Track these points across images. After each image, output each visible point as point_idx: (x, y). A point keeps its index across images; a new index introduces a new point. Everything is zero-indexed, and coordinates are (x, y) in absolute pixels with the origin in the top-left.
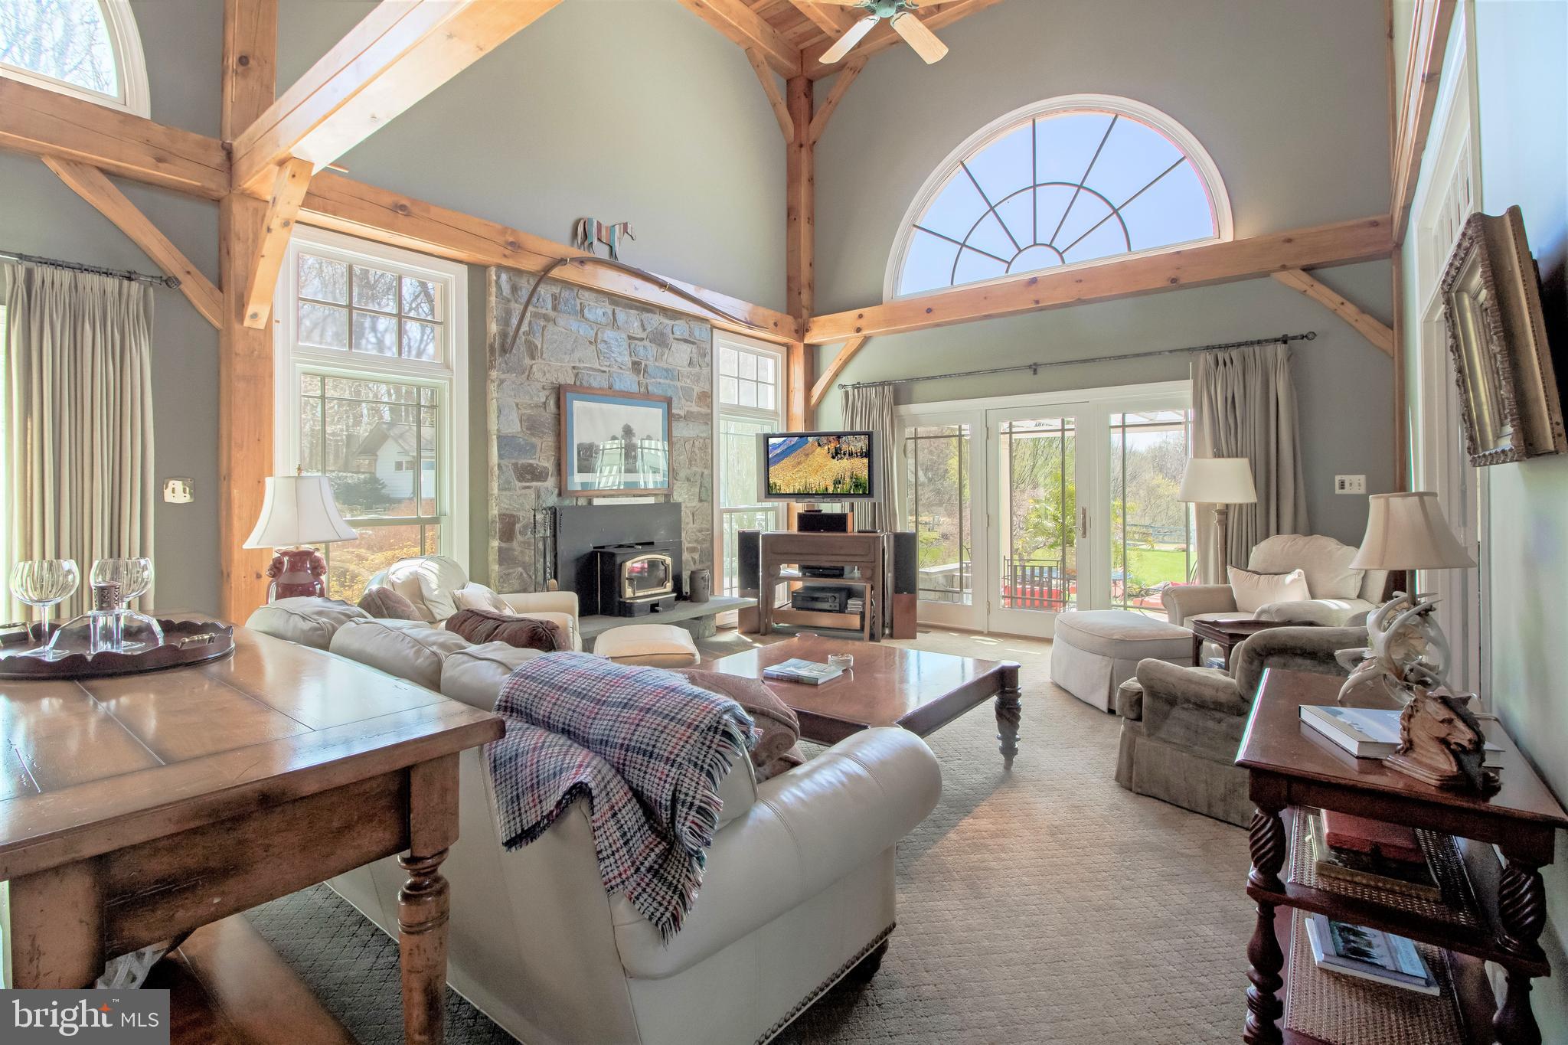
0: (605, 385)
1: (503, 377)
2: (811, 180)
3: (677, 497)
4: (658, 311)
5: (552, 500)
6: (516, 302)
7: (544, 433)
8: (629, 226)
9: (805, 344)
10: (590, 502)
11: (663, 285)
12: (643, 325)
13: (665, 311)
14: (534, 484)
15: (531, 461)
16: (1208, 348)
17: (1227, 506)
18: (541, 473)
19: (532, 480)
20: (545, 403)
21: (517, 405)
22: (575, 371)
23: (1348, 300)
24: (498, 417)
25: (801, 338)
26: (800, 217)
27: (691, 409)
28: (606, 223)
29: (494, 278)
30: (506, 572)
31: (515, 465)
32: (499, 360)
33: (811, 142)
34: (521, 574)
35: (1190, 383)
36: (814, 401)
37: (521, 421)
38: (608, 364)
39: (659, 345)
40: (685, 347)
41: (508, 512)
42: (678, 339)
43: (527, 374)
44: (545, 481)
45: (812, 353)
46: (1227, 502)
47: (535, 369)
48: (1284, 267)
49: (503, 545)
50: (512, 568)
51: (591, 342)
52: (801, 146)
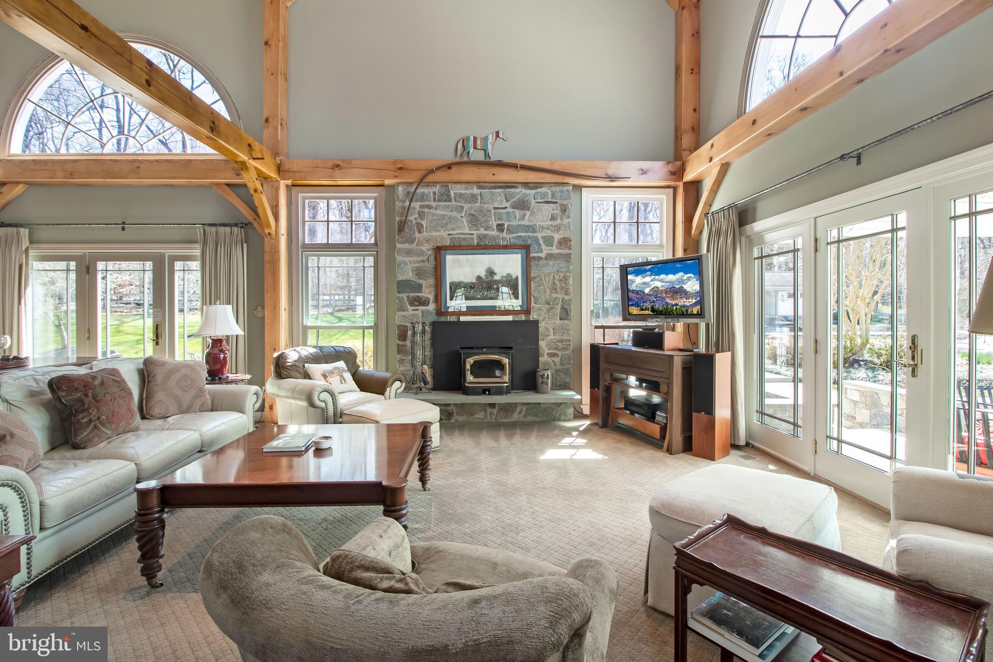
0: (473, 244)
1: (400, 246)
4: (519, 185)
5: (434, 318)
7: (428, 277)
8: (501, 132)
9: (685, 183)
10: (458, 319)
12: (507, 198)
13: (527, 185)
14: (421, 308)
15: (419, 294)
18: (425, 301)
20: (428, 259)
21: (409, 262)
22: (451, 237)
24: (397, 269)
27: (552, 252)
28: (479, 136)
29: (396, 190)
30: (403, 358)
31: (408, 297)
32: (397, 237)
37: (412, 271)
38: (475, 229)
39: (522, 209)
40: (548, 207)
41: (403, 324)
42: (540, 203)
43: (416, 242)
44: (428, 306)
47: (421, 239)
49: (400, 343)
50: (406, 356)
51: (461, 217)
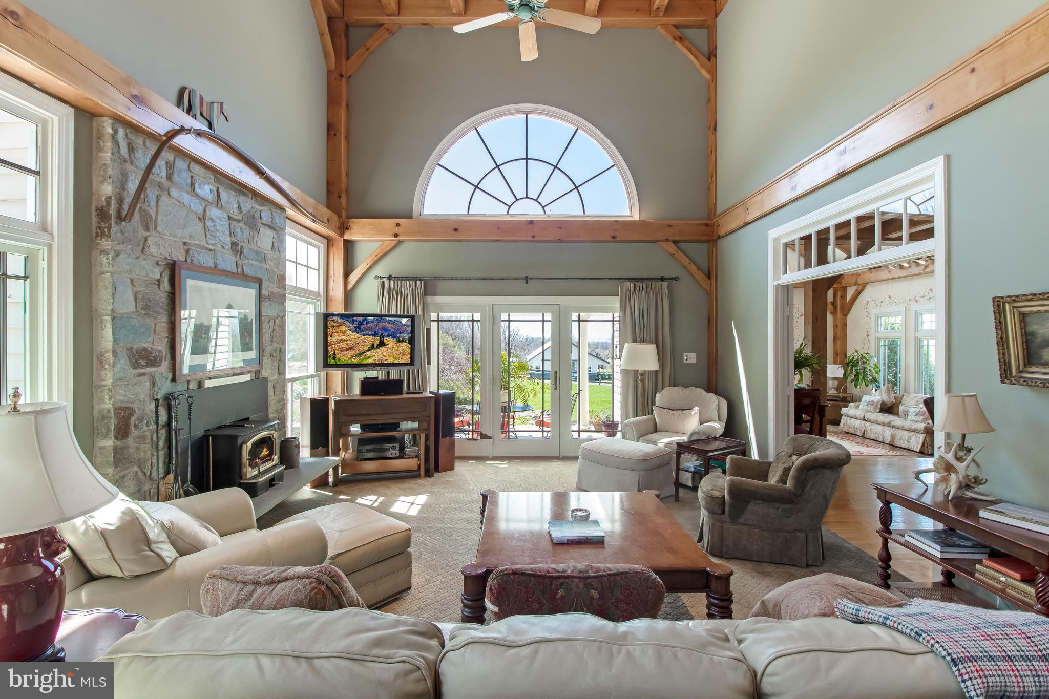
0: (212, 265)
1: (118, 248)
2: (347, 106)
3: (264, 374)
4: (250, 195)
5: (165, 387)
6: (132, 163)
7: (158, 313)
8: (225, 107)
9: (344, 239)
10: (200, 385)
11: (260, 172)
12: (239, 208)
13: (255, 194)
14: (149, 370)
15: (145, 345)
16: (629, 279)
17: (645, 371)
18: (155, 358)
19: (147, 365)
20: (158, 281)
21: (132, 281)
22: (186, 247)
23: (693, 263)
24: (113, 295)
25: (342, 235)
26: (340, 134)
27: (273, 290)
28: (204, 97)
29: (110, 131)
31: (130, 350)
32: (115, 229)
33: (348, 75)
34: (137, 472)
35: (618, 298)
36: (350, 286)
37: (136, 300)
38: (213, 242)
39: (251, 228)
40: (269, 232)
41: (123, 405)
42: (264, 225)
43: (141, 246)
44: (159, 366)
45: (349, 246)
46: (645, 369)
47: (149, 242)
48: (667, 240)
49: (119, 443)
50: (127, 468)
51: (200, 219)
52: (342, 76)
